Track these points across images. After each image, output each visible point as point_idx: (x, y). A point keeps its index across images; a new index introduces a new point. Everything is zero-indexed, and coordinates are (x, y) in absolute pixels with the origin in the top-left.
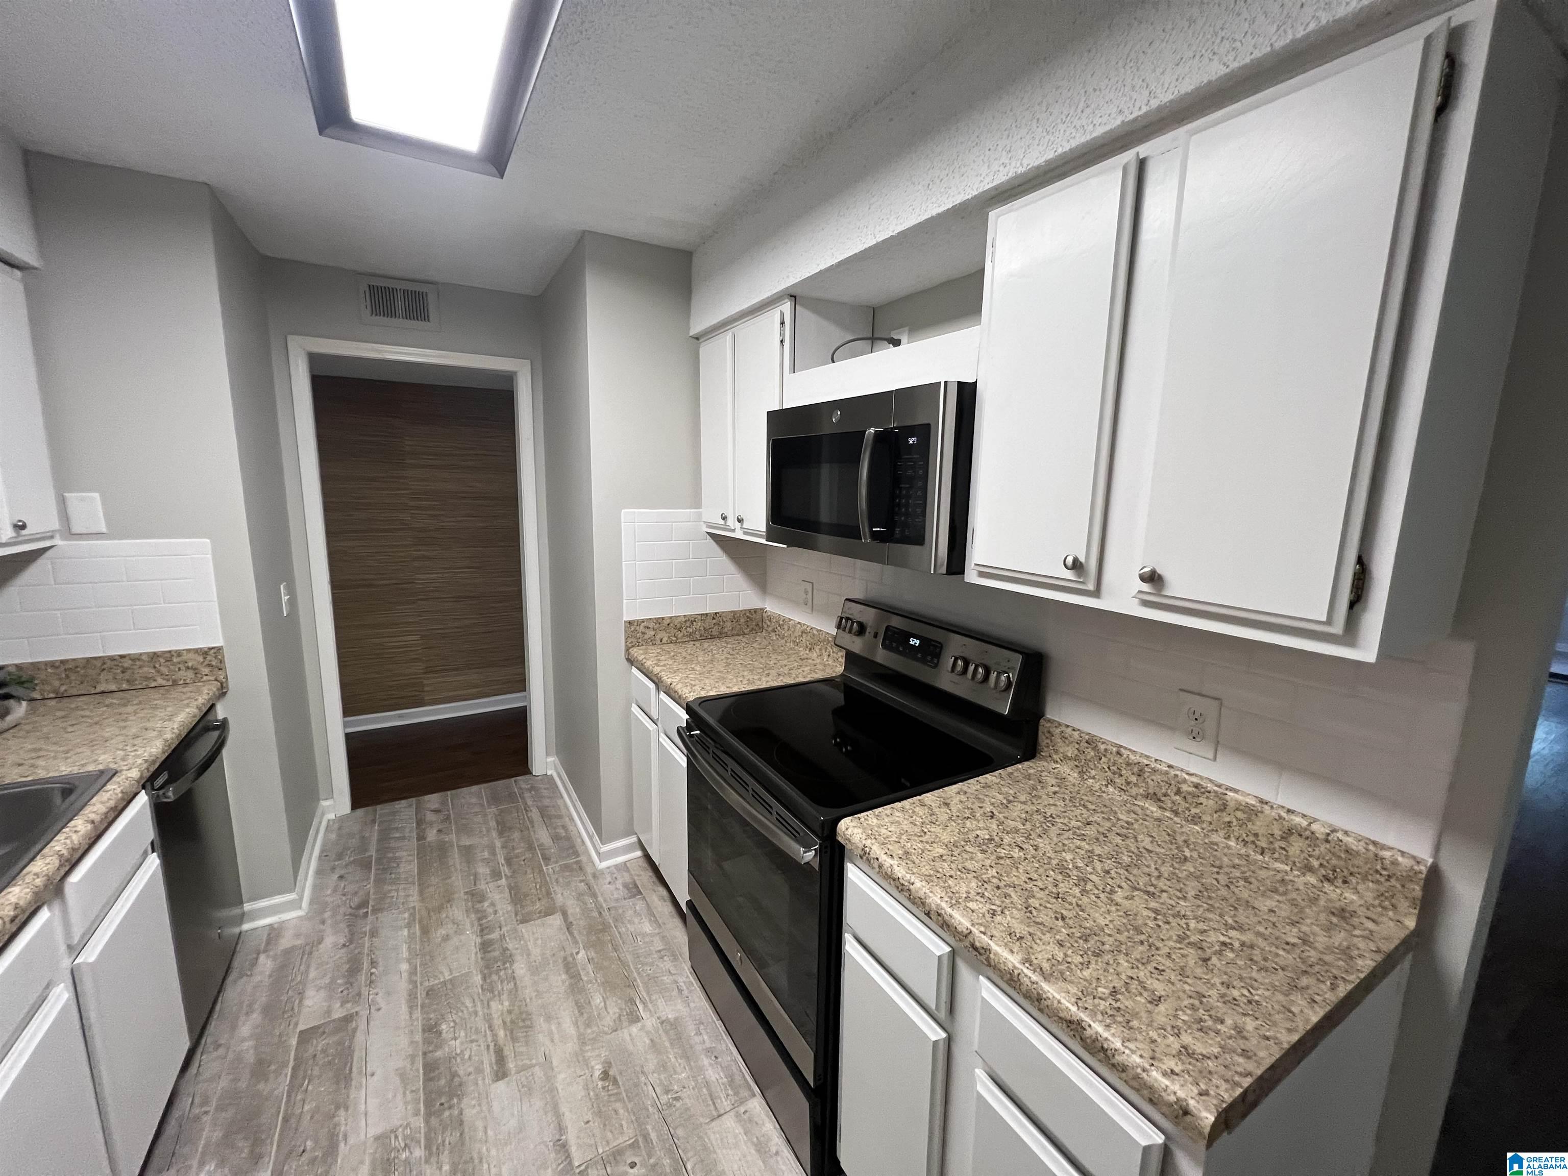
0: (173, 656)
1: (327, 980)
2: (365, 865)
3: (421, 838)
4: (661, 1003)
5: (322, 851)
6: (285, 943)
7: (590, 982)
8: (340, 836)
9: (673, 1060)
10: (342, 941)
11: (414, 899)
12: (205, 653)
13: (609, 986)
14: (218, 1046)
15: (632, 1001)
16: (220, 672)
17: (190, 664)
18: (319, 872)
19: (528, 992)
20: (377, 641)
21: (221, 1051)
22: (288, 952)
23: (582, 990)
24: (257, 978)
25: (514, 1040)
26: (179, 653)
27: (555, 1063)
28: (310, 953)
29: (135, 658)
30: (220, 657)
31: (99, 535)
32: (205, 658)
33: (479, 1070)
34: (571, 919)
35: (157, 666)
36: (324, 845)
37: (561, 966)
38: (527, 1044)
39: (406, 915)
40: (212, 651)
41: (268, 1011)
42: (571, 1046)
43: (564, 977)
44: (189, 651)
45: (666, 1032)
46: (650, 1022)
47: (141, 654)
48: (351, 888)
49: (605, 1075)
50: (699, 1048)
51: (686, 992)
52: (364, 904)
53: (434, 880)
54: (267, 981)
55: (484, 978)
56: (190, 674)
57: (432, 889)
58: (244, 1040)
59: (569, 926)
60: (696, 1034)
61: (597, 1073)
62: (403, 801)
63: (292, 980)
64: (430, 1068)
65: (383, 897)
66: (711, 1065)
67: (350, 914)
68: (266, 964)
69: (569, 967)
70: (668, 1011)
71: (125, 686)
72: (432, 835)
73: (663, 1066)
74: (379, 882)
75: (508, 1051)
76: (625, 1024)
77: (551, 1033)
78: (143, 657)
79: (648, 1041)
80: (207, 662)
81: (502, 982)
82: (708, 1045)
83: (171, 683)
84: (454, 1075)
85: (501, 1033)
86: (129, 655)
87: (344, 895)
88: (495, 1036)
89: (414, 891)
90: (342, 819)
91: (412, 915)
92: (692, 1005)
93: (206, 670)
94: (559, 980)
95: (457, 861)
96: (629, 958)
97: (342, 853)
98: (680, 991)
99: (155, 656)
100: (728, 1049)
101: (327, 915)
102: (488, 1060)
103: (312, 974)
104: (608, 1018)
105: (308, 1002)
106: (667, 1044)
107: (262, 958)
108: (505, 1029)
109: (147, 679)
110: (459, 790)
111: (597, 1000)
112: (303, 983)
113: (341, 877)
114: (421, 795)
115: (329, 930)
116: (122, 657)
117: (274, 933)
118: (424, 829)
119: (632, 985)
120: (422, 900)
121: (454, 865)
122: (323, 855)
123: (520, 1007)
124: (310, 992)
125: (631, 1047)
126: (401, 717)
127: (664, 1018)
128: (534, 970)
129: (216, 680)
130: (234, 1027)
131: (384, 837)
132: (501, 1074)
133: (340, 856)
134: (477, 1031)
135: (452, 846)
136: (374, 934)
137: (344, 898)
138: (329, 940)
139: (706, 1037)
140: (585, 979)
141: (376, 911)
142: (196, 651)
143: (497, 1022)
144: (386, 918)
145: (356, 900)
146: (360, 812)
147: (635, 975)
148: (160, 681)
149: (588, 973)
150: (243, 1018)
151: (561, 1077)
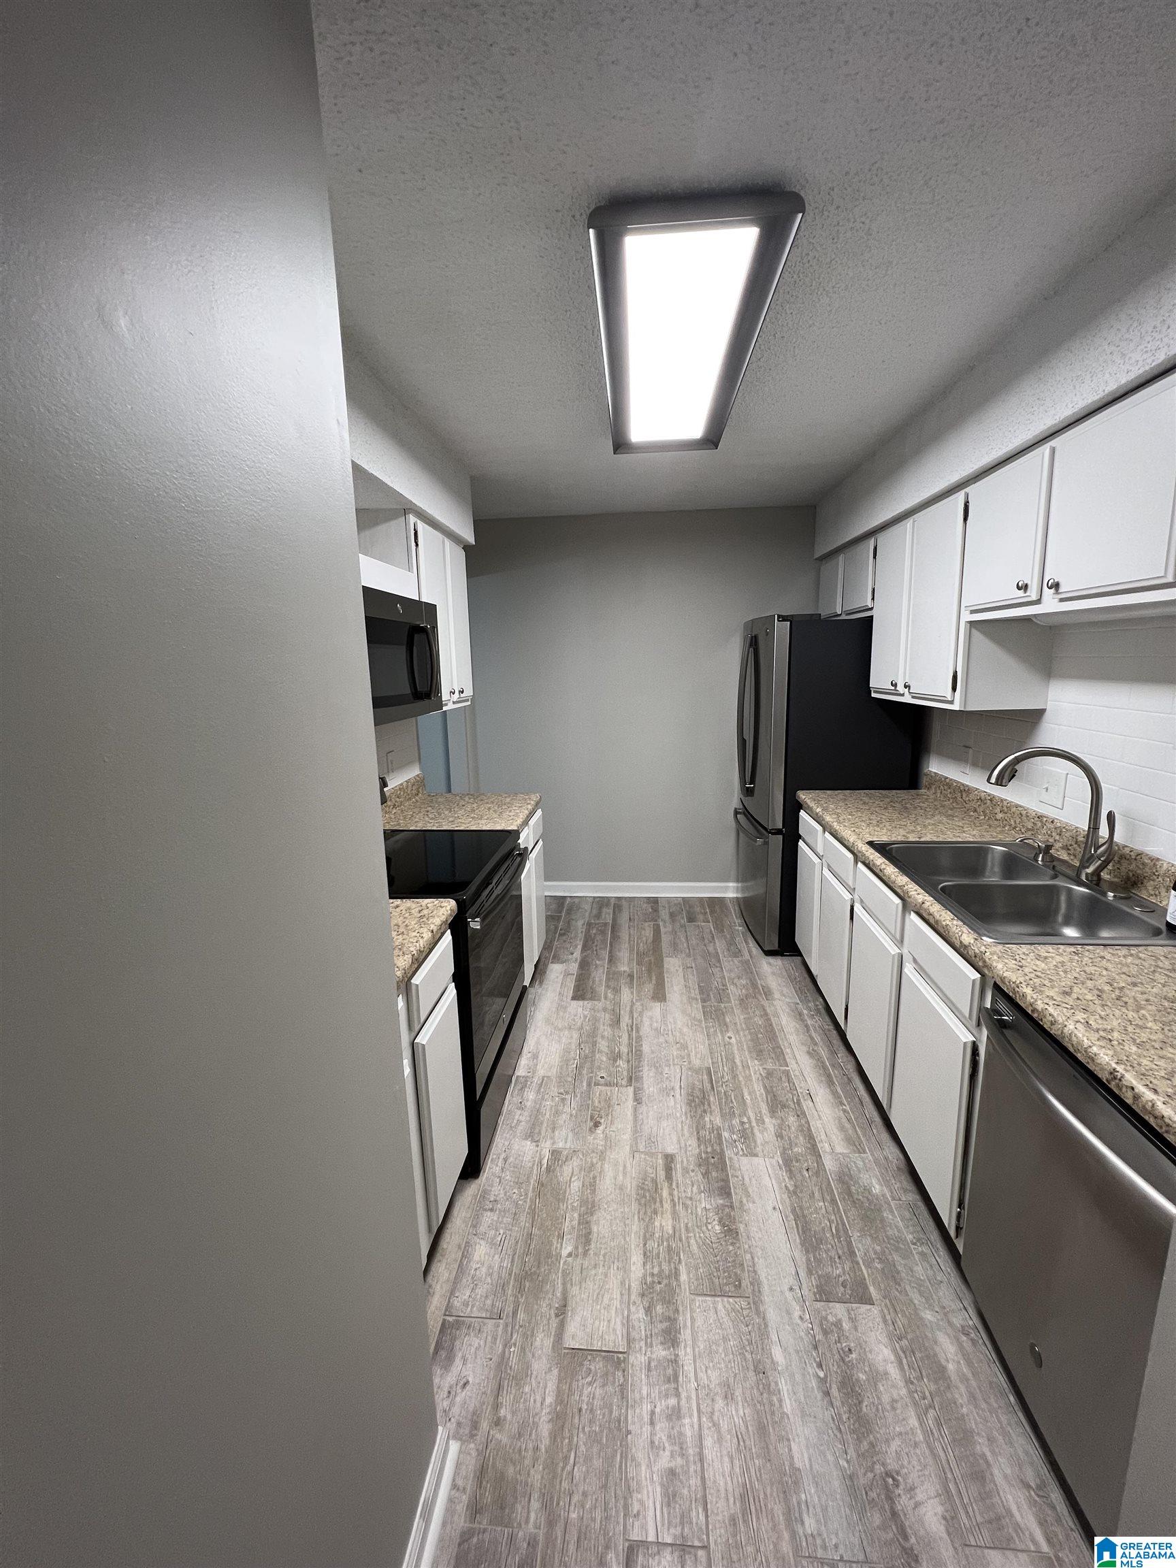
4: (527, 1158)
7: (574, 1209)
9: (548, 1114)
13: (559, 1195)
15: (548, 1169)
19: (636, 1227)
23: (584, 1202)
25: (654, 1181)
27: (628, 1148)
33: (686, 1171)
34: (554, 1323)
37: (593, 1246)
38: (646, 1172)
42: (612, 1155)
43: (595, 1229)
45: (539, 1133)
46: (546, 1147)
49: (597, 1124)
50: (526, 1114)
51: (503, 1156)
55: (677, 1274)
59: (562, 1312)
60: (521, 1122)
61: (601, 1128)
64: (725, 1191)
66: (528, 1100)
69: (585, 1238)
70: (528, 1146)
73: (557, 1113)
75: (662, 1174)
76: (565, 1153)
77: (625, 1174)
79: (557, 1133)
81: (658, 1254)
82: (519, 1112)
84: (706, 1175)
85: (665, 1193)
88: (671, 1194)
92: (507, 1143)
94: (602, 1225)
96: (523, 1219)
98: (505, 1160)
100: (510, 1104)
102: (678, 1174)
104: (575, 1164)
106: (545, 1125)
108: (661, 1196)
111: (576, 1185)
119: (541, 1184)
123: (645, 1213)
125: (570, 1135)
127: (534, 1144)
128: (623, 1256)
132: (669, 1159)
134: (686, 1207)
139: (517, 1117)
140: (576, 1215)
143: (667, 1206)
147: (530, 1194)
149: (571, 1221)
151: (627, 1136)
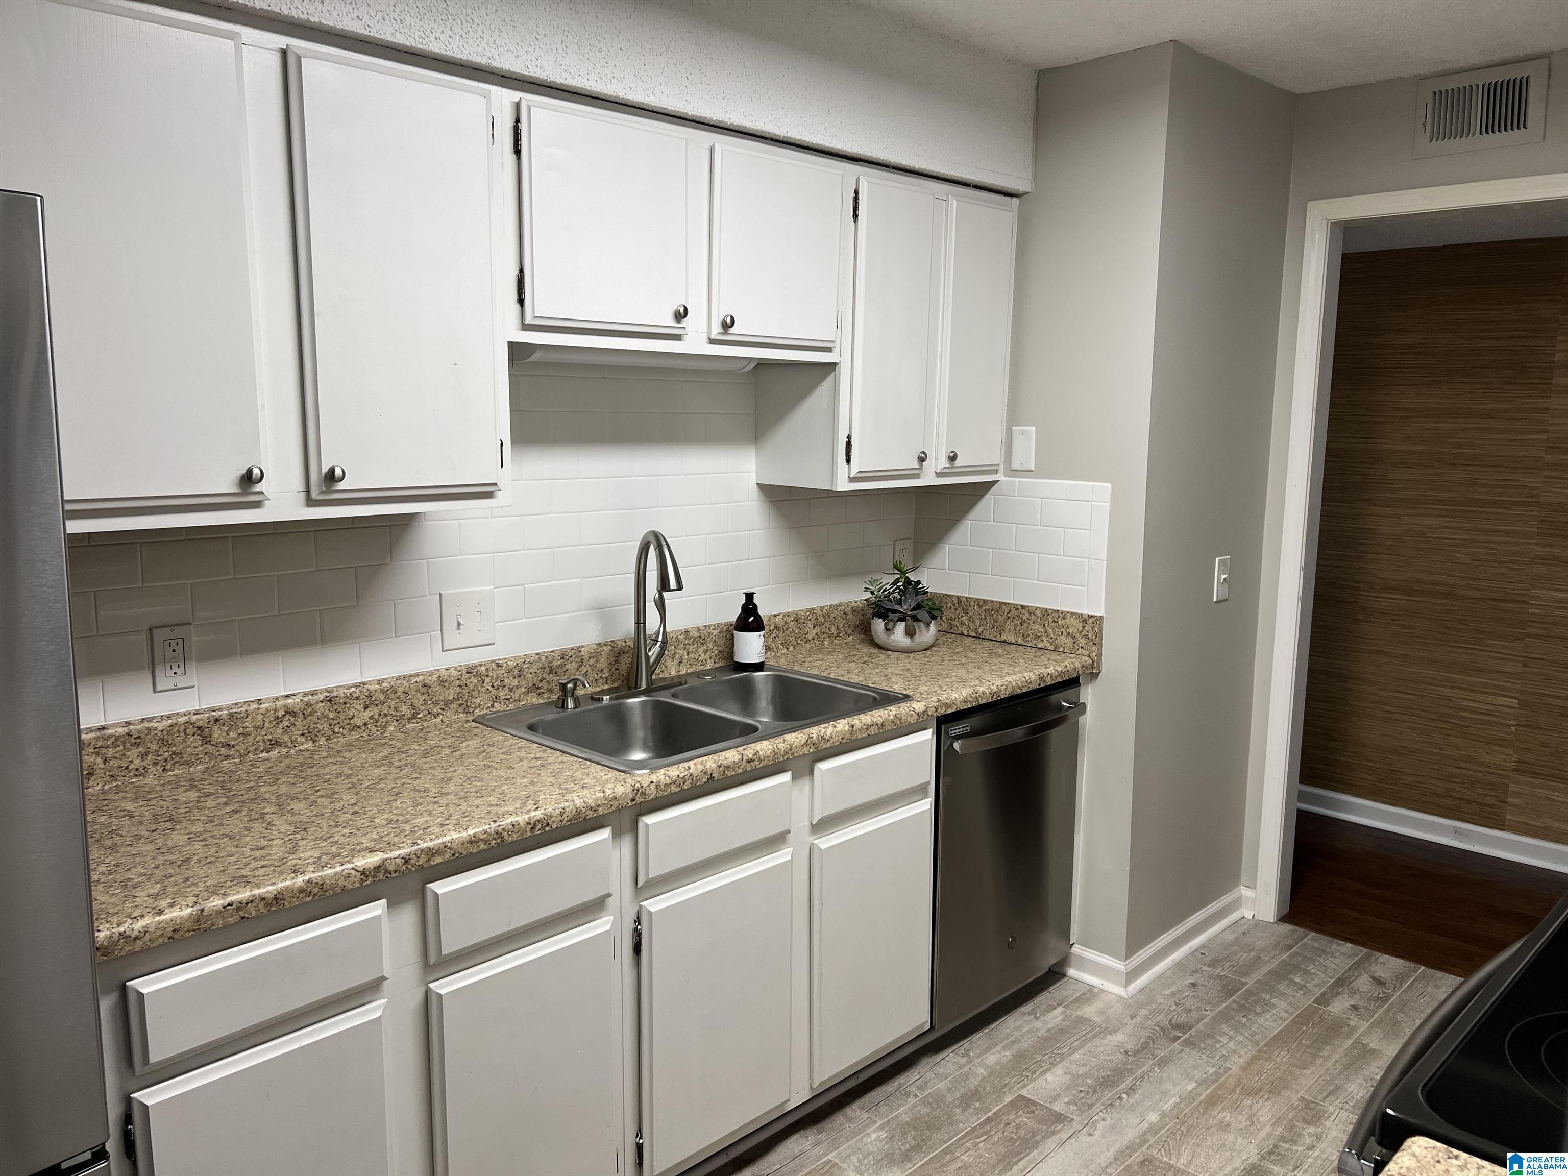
0: (1059, 616)
1: (1082, 1070)
2: (1229, 990)
3: (1323, 1000)
5: (1203, 946)
6: (1089, 1011)
8: (1236, 941)
10: (1128, 1047)
11: (1236, 1063)
12: (1084, 619)
14: (966, 1054)
16: (1094, 648)
17: (1071, 630)
18: (1179, 966)
20: (1447, 691)
21: (964, 1060)
22: (1082, 1020)
24: (1038, 1024)
26: (1063, 615)
28: (1094, 1037)
29: (1031, 611)
30: (1096, 629)
31: (1028, 472)
32: (1084, 627)
35: (1046, 625)
36: (1210, 940)
39: (1211, 1070)
40: (1091, 621)
41: (1021, 1057)
44: (1072, 614)
47: (1036, 608)
48: (1189, 1003)
52: (1184, 1027)
53: (1282, 1057)
54: (1042, 1032)
56: (1069, 641)
57: (1268, 1066)
58: (983, 1065)
62: (1349, 945)
63: (1059, 1048)
65: (1210, 1034)
67: (1162, 1028)
68: (1056, 1017)
71: (1020, 641)
72: (1339, 1006)
74: (1224, 1016)
78: (1038, 612)
80: (1085, 632)
83: (1052, 648)
86: (1028, 606)
87: (1177, 1004)
89: (1246, 1054)
90: (1257, 924)
91: (1218, 1075)
93: (1083, 642)
95: (1336, 1057)
97: (1220, 960)
99: (1046, 613)
101: (1143, 1012)
103: (1077, 1056)
105: (1049, 1077)
107: (1060, 1009)
109: (1037, 637)
110: (1439, 974)
112: (1063, 1057)
113: (1194, 985)
114: (1379, 951)
115: (1129, 1029)
116: (1023, 607)
117: (1090, 994)
118: (1338, 994)
120: (1244, 1069)
121: (1327, 1058)
122: (1200, 951)
124: (1059, 1070)
126: (1457, 832)
129: (1089, 656)
130: (988, 1050)
131: (1282, 973)
133: (1213, 964)
135: (1349, 1035)
136: (1163, 1063)
137: (1174, 1007)
138: (1119, 1037)
141: (1189, 1043)
142: (1078, 616)
144: (1191, 1057)
145: (1183, 1018)
146: (1287, 928)
148: (1045, 644)
150: (999, 1048)
